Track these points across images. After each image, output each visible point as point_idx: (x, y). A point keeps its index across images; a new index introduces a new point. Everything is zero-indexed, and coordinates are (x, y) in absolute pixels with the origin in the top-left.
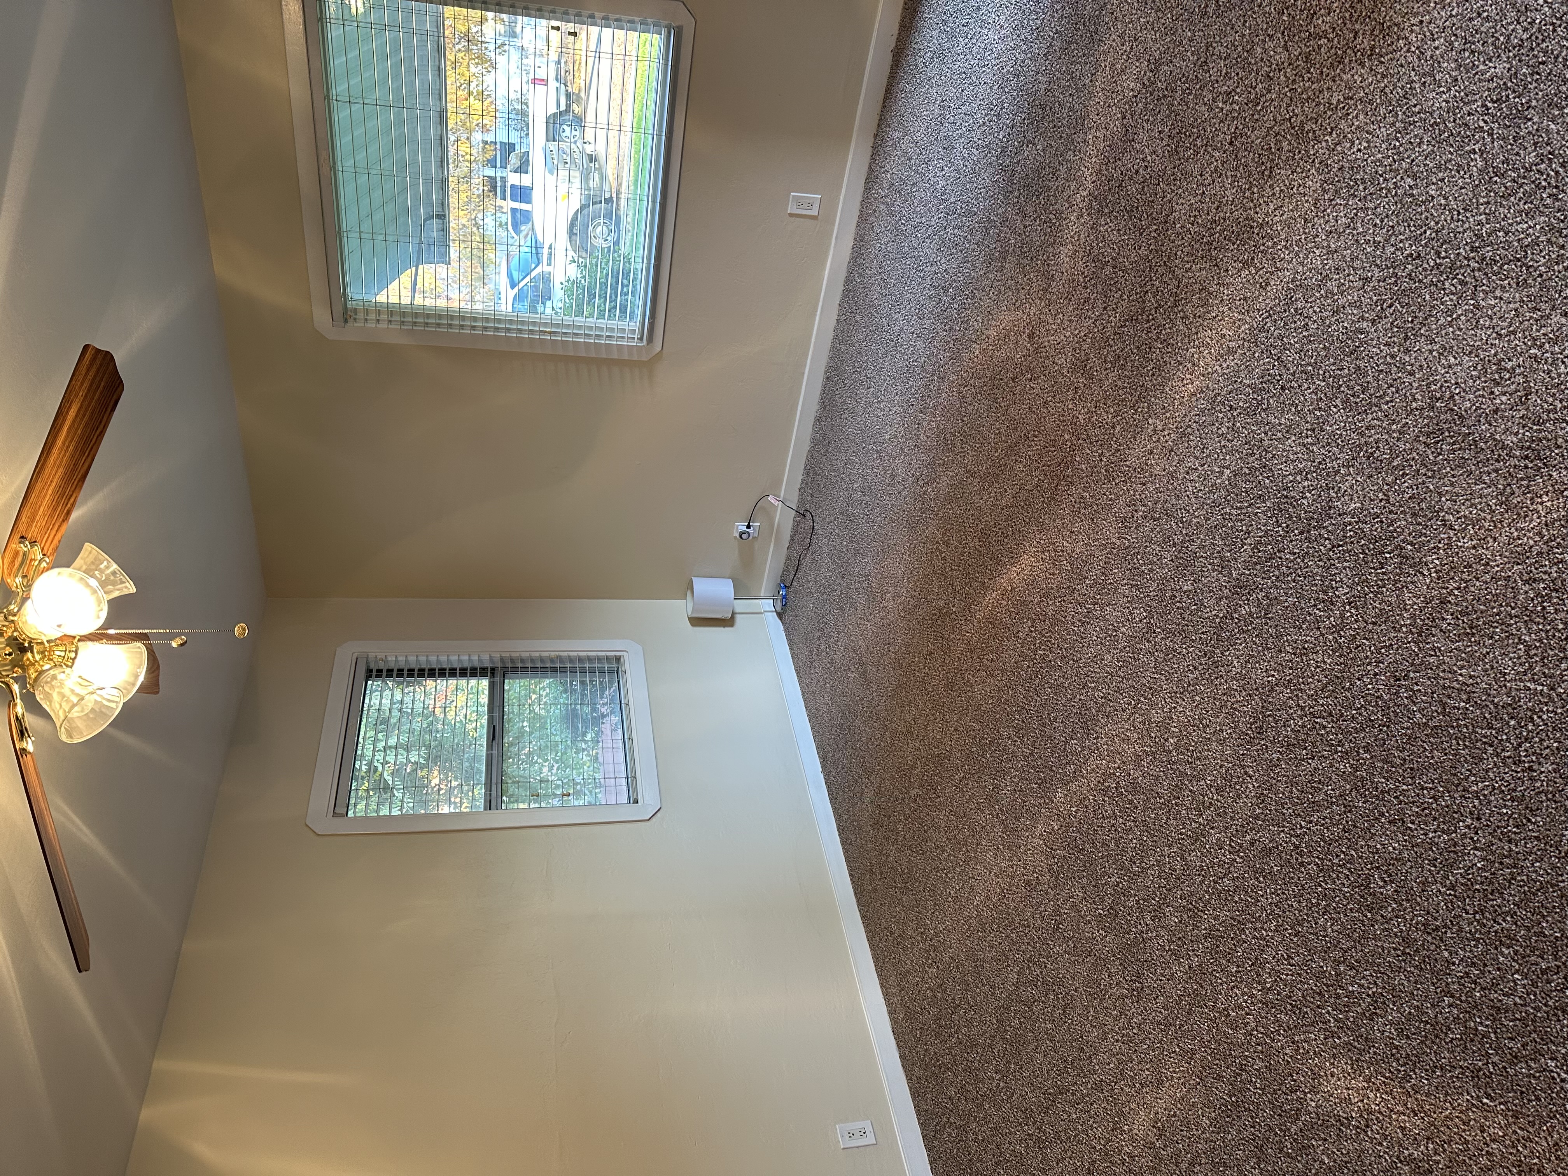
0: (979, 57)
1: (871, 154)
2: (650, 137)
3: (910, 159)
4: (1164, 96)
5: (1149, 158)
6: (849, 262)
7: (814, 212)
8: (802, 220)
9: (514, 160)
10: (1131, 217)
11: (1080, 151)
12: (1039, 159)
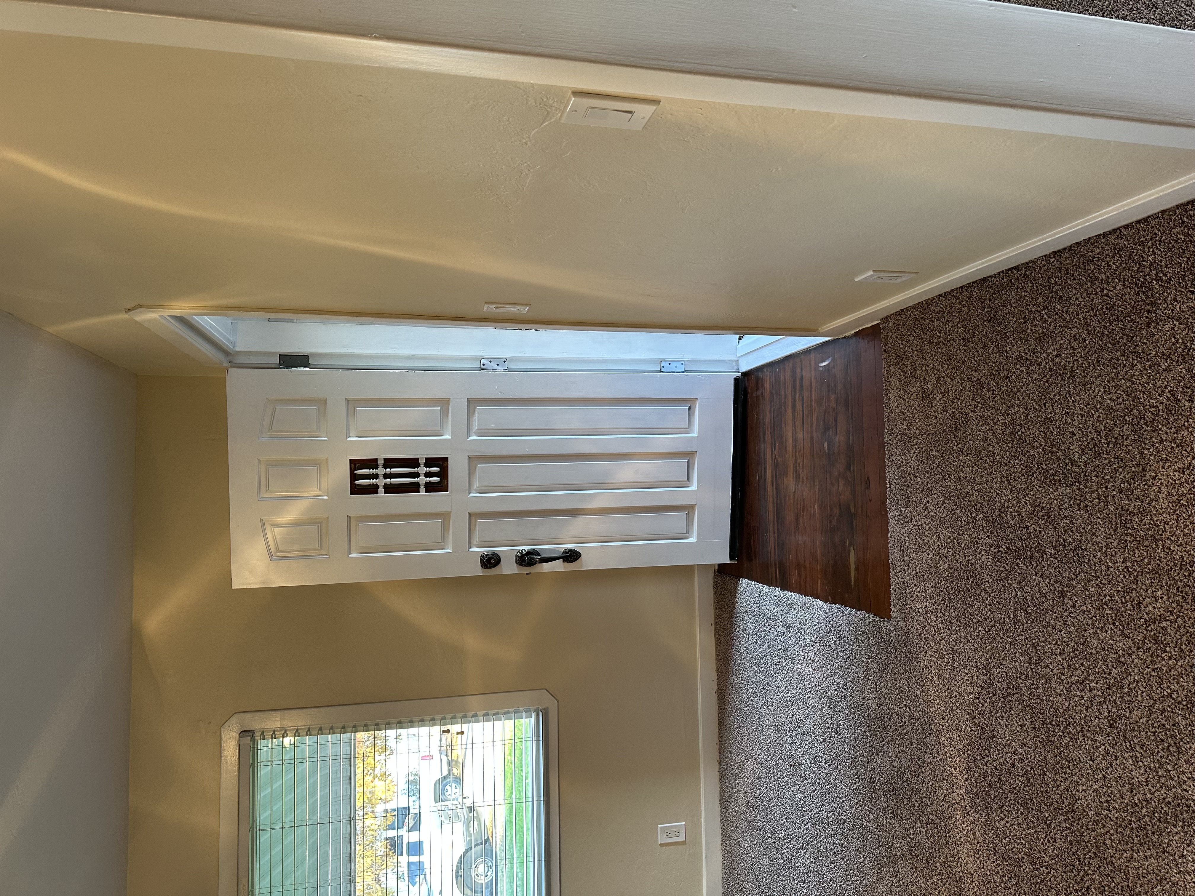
0: (799, 686)
1: (718, 778)
2: (531, 803)
3: (759, 778)
4: (1009, 694)
5: (1020, 750)
6: (723, 878)
7: (682, 838)
8: (672, 847)
9: (409, 821)
10: (1028, 810)
11: (938, 753)
12: (895, 765)
